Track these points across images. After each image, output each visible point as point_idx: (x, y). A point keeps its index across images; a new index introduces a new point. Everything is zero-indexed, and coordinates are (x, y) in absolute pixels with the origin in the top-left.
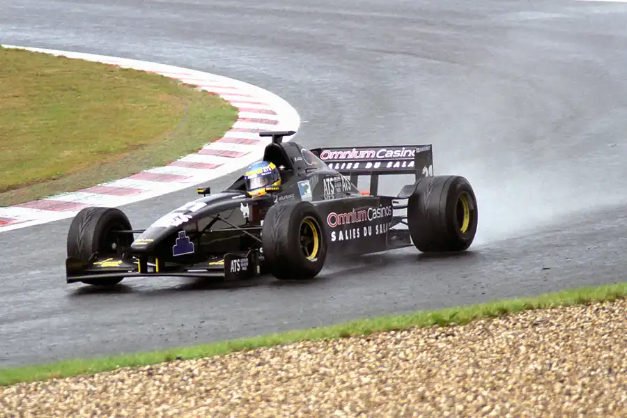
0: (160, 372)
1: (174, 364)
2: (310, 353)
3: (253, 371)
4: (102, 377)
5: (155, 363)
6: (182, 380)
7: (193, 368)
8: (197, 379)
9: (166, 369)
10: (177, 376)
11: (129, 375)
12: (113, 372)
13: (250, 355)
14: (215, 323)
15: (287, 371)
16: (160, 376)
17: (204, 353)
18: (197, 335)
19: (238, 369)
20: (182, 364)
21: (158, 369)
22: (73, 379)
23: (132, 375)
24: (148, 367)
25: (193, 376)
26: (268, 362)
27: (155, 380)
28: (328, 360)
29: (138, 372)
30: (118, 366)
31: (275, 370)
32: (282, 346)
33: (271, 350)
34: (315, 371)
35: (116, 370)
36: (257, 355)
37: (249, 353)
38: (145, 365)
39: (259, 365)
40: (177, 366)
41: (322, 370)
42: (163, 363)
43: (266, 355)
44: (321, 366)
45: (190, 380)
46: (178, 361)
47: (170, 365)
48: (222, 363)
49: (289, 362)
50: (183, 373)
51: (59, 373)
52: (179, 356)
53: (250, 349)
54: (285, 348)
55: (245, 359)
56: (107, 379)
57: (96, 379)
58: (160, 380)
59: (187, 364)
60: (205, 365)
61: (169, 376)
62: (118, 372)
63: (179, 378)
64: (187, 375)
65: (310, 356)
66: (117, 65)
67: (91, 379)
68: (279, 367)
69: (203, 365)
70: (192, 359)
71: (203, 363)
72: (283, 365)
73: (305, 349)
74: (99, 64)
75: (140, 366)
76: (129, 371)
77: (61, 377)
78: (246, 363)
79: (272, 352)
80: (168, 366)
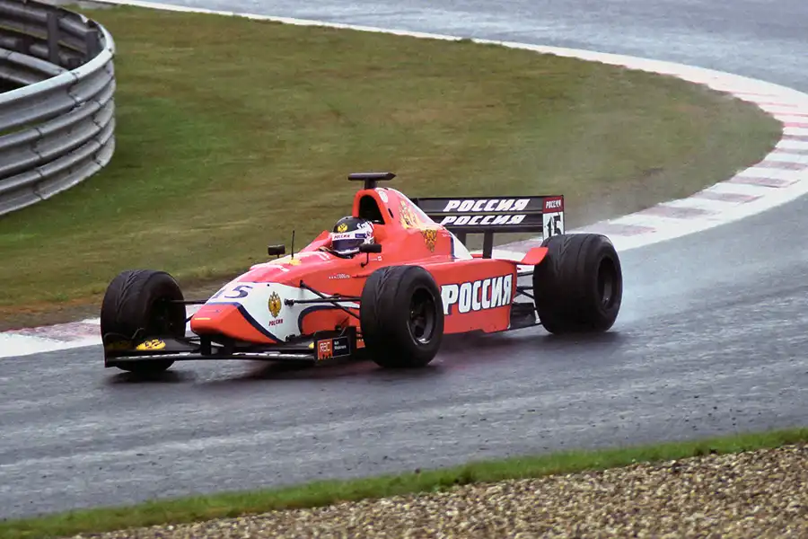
0: (690, 469)
1: (708, 458)
4: (614, 475)
5: (682, 458)
6: (720, 480)
7: (733, 464)
8: (738, 479)
9: (697, 465)
10: (713, 475)
11: (649, 472)
12: (627, 467)
14: (757, 405)
16: (690, 475)
17: (746, 445)
18: (734, 422)
19: (794, 468)
20: (719, 459)
21: (687, 465)
22: (576, 476)
23: (653, 473)
24: (674, 462)
25: (733, 476)
27: (684, 480)
29: (660, 469)
30: (633, 460)
35: (633, 466)
38: (669, 460)
40: (711, 461)
42: (693, 458)
45: (730, 480)
46: (713, 455)
47: (703, 460)
48: (771, 459)
50: (720, 471)
51: (557, 468)
52: (713, 448)
55: (803, 455)
56: (620, 477)
57: (605, 477)
58: (690, 480)
59: (726, 459)
60: (749, 461)
61: (702, 475)
62: (635, 468)
63: (715, 477)
64: (726, 474)
66: (621, 66)
67: (599, 477)
69: (746, 461)
70: (731, 453)
71: (746, 458)
74: (599, 64)
75: (662, 462)
76: (649, 466)
77: (560, 474)
80: (699, 461)
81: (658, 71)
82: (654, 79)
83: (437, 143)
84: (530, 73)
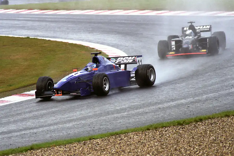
1: (92, 140)
2: (137, 135)
3: (119, 142)
5: (86, 140)
7: (99, 142)
8: (100, 145)
10: (94, 145)
11: (78, 145)
12: (72, 144)
13: (117, 137)
14: (104, 126)
15: (130, 142)
17: (102, 137)
18: (99, 131)
19: (114, 142)
20: (95, 140)
21: (87, 142)
22: (59, 147)
24: (84, 142)
26: (124, 139)
27: (86, 146)
28: (143, 138)
29: (80, 144)
30: (74, 142)
31: (126, 142)
32: (128, 133)
33: (124, 135)
34: (139, 142)
36: (120, 137)
37: (117, 136)
38: (83, 141)
39: (120, 140)
40: (93, 141)
41: (142, 141)
42: (89, 141)
43: (123, 136)
44: (141, 140)
45: (98, 146)
46: (93, 140)
48: (108, 140)
49: (130, 139)
52: (94, 138)
53: (117, 135)
54: (129, 134)
55: (116, 138)
56: (70, 146)
57: (67, 146)
58: (88, 146)
59: (97, 140)
60: (103, 141)
61: (91, 145)
62: (74, 144)
64: (97, 144)
65: (137, 137)
66: (68, 42)
67: (65, 147)
68: (127, 141)
69: (102, 141)
70: (98, 139)
71: (102, 140)
72: (129, 140)
73: (135, 134)
74: (62, 42)
75: (81, 142)
76: (78, 143)
77: (55, 146)
78: (116, 140)
79: (124, 136)
80: (90, 141)
81: (77, 43)
82: (75, 45)
83: (22, 64)
84: (44, 45)
